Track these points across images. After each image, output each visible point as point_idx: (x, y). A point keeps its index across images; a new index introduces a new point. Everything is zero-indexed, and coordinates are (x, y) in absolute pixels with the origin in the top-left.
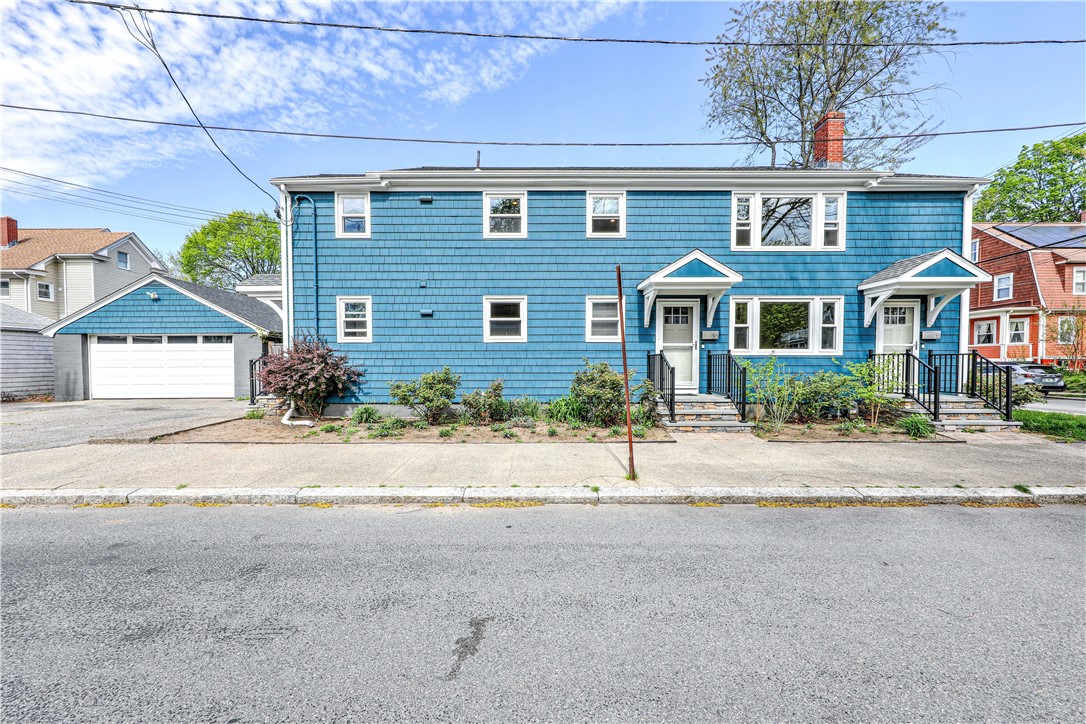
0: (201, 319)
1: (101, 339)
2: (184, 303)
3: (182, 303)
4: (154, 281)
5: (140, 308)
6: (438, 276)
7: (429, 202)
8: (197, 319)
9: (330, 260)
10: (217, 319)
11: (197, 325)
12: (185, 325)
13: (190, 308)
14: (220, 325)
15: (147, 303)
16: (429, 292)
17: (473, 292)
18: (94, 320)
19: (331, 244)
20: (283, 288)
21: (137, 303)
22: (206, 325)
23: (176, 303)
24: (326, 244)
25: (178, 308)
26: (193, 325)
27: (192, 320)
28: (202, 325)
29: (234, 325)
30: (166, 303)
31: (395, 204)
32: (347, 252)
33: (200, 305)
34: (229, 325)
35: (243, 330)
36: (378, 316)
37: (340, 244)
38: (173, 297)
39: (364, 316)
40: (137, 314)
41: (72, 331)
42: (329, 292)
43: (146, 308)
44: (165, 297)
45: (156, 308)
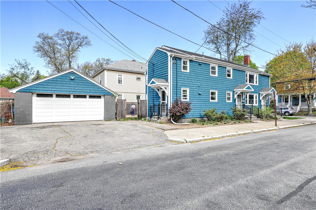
0: (92, 89)
1: (39, 95)
2: (85, 82)
3: (84, 82)
4: (72, 71)
5: (64, 83)
6: (202, 84)
7: (200, 65)
8: (90, 89)
9: (180, 77)
10: (99, 89)
11: (91, 91)
12: (85, 91)
13: (88, 84)
14: (100, 92)
15: (68, 80)
16: (200, 88)
17: (208, 89)
18: (40, 86)
19: (180, 73)
20: (169, 84)
21: (63, 80)
22: (94, 91)
23: (81, 81)
24: (179, 73)
25: (82, 84)
26: (89, 91)
27: (88, 89)
28: (93, 91)
29: (106, 92)
30: (77, 81)
31: (194, 64)
32: (184, 75)
33: (92, 83)
34: (104, 92)
35: (109, 94)
36: (191, 94)
37: (182, 73)
38: (80, 79)
39: (186, 94)
40: (63, 85)
41: (27, 91)
42: (180, 86)
43: (67, 83)
44: (76, 79)
45: (72, 83)
